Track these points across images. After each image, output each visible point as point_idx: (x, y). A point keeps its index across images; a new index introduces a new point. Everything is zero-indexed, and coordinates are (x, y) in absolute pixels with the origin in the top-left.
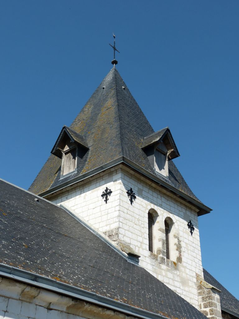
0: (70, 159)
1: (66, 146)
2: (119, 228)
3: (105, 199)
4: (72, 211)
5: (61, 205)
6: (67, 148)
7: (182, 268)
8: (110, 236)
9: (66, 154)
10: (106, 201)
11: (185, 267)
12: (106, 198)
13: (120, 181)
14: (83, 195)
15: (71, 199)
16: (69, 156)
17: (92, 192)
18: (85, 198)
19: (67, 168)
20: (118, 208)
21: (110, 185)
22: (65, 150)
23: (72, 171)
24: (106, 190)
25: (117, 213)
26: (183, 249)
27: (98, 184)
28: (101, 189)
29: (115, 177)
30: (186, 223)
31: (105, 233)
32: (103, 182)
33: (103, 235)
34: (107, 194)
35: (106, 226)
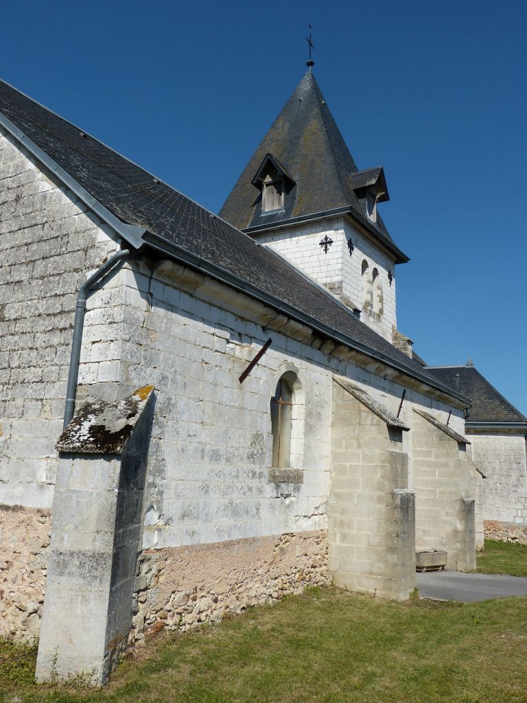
0: (273, 193)
1: (268, 176)
2: (342, 282)
3: (324, 248)
4: (281, 256)
5: (266, 246)
6: (268, 179)
7: (383, 320)
8: (331, 289)
9: (267, 185)
10: (326, 250)
11: (385, 319)
12: (326, 247)
13: (343, 231)
14: (295, 239)
15: (279, 241)
16: (272, 190)
17: (307, 238)
18: (297, 243)
19: (270, 204)
20: (340, 260)
21: (331, 234)
22: (266, 181)
23: (277, 208)
24: (326, 238)
25: (340, 266)
26: (384, 301)
27: (313, 230)
28: (320, 236)
29: (336, 225)
30: (387, 273)
31: (325, 285)
32: (321, 228)
33: (323, 287)
34: (326, 243)
35: (327, 277)
